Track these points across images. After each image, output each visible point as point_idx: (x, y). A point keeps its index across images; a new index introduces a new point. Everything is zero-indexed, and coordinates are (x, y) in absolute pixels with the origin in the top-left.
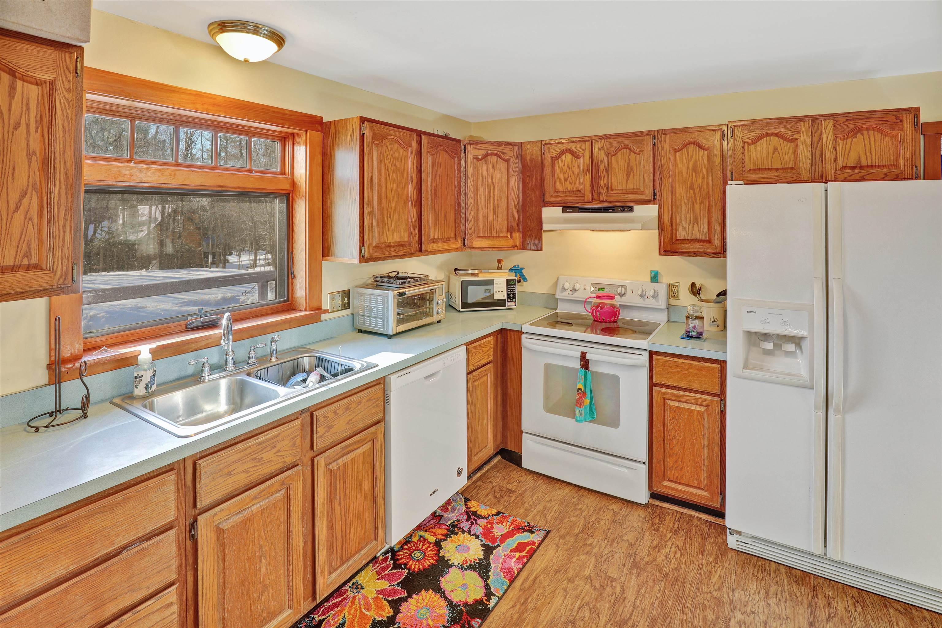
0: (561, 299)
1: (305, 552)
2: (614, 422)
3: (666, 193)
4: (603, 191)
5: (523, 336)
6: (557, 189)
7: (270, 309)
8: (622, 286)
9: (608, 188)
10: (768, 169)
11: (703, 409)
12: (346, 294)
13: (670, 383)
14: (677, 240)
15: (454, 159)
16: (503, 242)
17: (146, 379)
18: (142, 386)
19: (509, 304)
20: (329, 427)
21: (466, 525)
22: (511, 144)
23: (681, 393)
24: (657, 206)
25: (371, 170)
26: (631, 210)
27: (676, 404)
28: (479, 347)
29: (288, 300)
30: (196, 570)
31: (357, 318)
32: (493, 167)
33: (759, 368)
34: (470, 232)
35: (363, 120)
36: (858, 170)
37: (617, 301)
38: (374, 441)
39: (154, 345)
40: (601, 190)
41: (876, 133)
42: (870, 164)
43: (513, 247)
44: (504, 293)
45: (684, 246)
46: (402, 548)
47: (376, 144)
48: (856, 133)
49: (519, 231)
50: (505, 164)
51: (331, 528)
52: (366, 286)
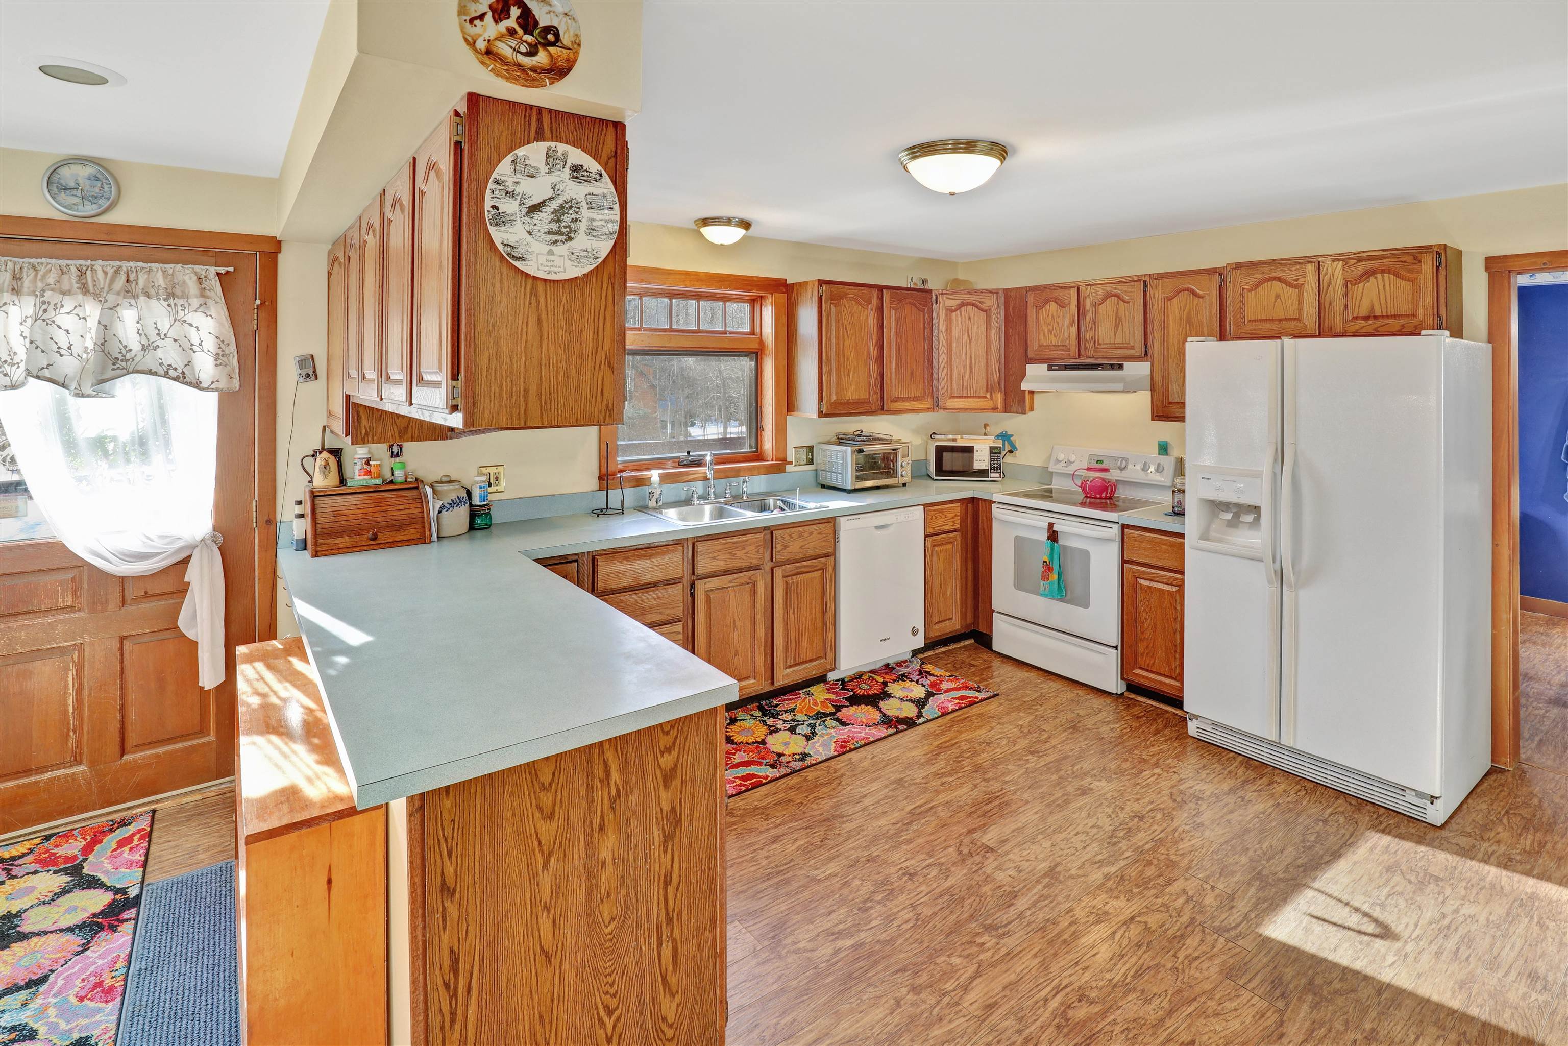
0: (1056, 473)
1: (766, 642)
2: (1084, 602)
3: (1156, 349)
4: (1090, 345)
5: (993, 505)
6: (1041, 342)
7: (743, 457)
8: (1123, 459)
9: (1095, 342)
10: (1270, 320)
11: (1175, 589)
12: (810, 449)
13: (1141, 560)
14: (1170, 403)
15: (923, 312)
16: (980, 403)
17: (656, 495)
18: (654, 500)
19: (992, 475)
20: (786, 547)
21: (915, 678)
22: (990, 292)
23: (1153, 571)
24: (1149, 363)
25: (829, 330)
26: (1121, 367)
27: (1147, 583)
28: (941, 511)
29: (757, 451)
30: (693, 619)
31: (820, 473)
32: (969, 319)
33: (1220, 540)
34: (943, 391)
35: (821, 283)
36: (1371, 321)
37: (1114, 475)
38: (824, 570)
39: (661, 471)
40: (1087, 345)
41: (1392, 276)
42: (1384, 314)
43: (994, 409)
44: (987, 462)
45: (1177, 410)
46: (852, 680)
47: (834, 305)
48: (1369, 277)
49: (1000, 391)
50: (983, 314)
51: (786, 630)
52: (829, 443)
